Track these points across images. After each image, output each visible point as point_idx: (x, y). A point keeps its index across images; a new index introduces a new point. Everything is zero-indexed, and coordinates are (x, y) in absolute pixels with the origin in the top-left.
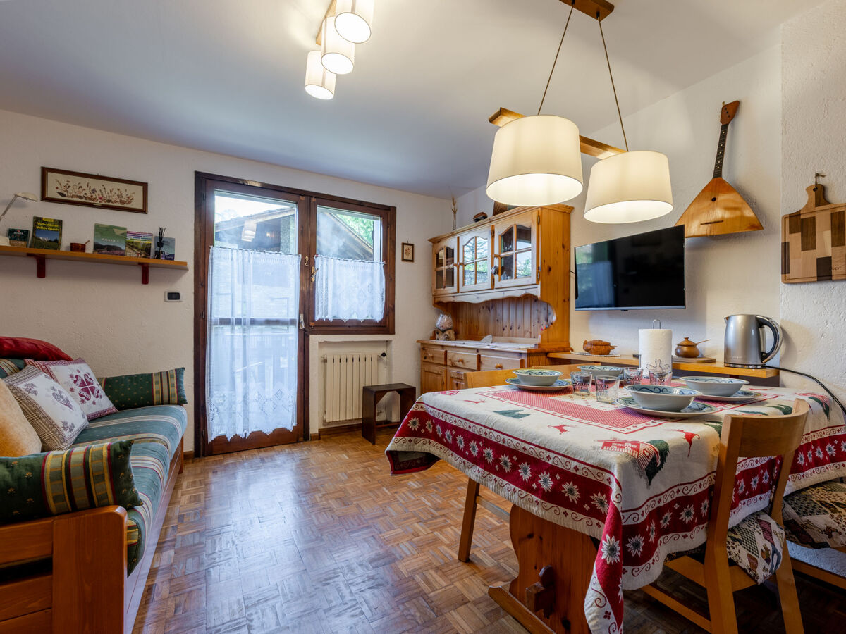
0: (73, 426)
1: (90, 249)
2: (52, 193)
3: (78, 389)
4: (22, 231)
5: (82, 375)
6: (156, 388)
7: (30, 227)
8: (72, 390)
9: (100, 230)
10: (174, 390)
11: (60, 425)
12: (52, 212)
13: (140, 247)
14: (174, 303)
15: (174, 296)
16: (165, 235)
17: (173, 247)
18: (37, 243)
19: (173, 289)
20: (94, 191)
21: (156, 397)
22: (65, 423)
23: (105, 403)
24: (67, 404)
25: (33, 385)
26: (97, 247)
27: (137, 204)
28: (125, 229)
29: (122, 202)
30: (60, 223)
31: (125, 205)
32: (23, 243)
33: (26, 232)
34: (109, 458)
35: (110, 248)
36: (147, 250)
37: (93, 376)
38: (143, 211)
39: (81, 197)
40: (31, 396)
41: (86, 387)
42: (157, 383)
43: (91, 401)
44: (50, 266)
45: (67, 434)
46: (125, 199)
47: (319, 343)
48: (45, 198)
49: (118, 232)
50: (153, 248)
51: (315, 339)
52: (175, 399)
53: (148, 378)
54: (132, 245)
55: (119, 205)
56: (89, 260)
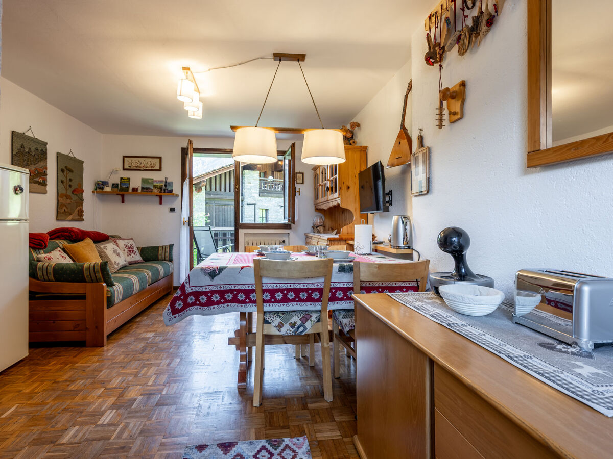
0: (119, 264)
1: (140, 190)
2: (126, 167)
3: (126, 250)
4: (116, 184)
5: (129, 245)
6: (160, 252)
7: (119, 182)
8: (124, 250)
9: (144, 181)
10: (167, 254)
11: (114, 262)
12: (126, 174)
13: (158, 187)
14: (172, 213)
15: (172, 210)
16: (168, 181)
17: (172, 186)
18: (122, 190)
19: (172, 206)
20: (141, 163)
21: (160, 257)
22: (115, 262)
23: (138, 257)
24: (118, 255)
25: (106, 247)
26: (143, 188)
27: (157, 167)
28: (152, 179)
29: (152, 167)
30: (129, 179)
31: (153, 168)
32: (117, 189)
33: (118, 184)
34: (100, 266)
35: (147, 189)
36: (161, 188)
37: (134, 246)
38: (160, 170)
39: (136, 167)
40: (105, 250)
41: (130, 250)
42: (161, 250)
43: (131, 256)
44: (126, 198)
45: (116, 266)
46: (152, 165)
47: (244, 234)
48: (124, 169)
49: (150, 181)
50: (164, 187)
51: (242, 232)
52: (167, 258)
53: (157, 248)
54: (155, 187)
55: (150, 168)
56: (139, 194)
